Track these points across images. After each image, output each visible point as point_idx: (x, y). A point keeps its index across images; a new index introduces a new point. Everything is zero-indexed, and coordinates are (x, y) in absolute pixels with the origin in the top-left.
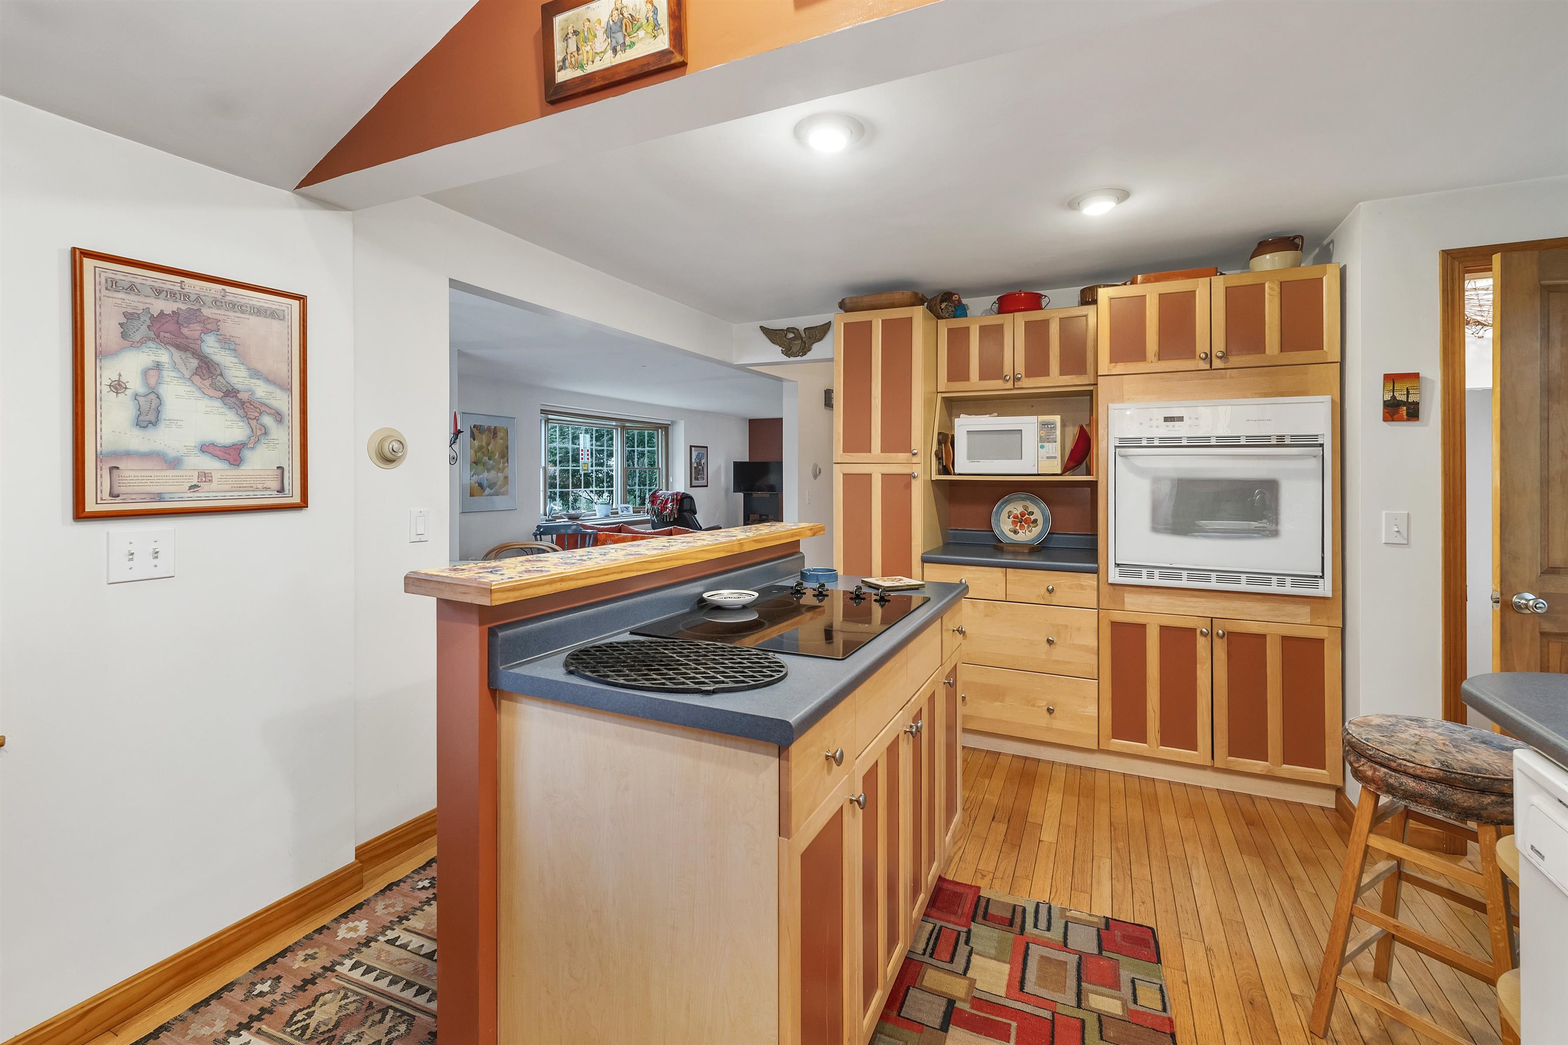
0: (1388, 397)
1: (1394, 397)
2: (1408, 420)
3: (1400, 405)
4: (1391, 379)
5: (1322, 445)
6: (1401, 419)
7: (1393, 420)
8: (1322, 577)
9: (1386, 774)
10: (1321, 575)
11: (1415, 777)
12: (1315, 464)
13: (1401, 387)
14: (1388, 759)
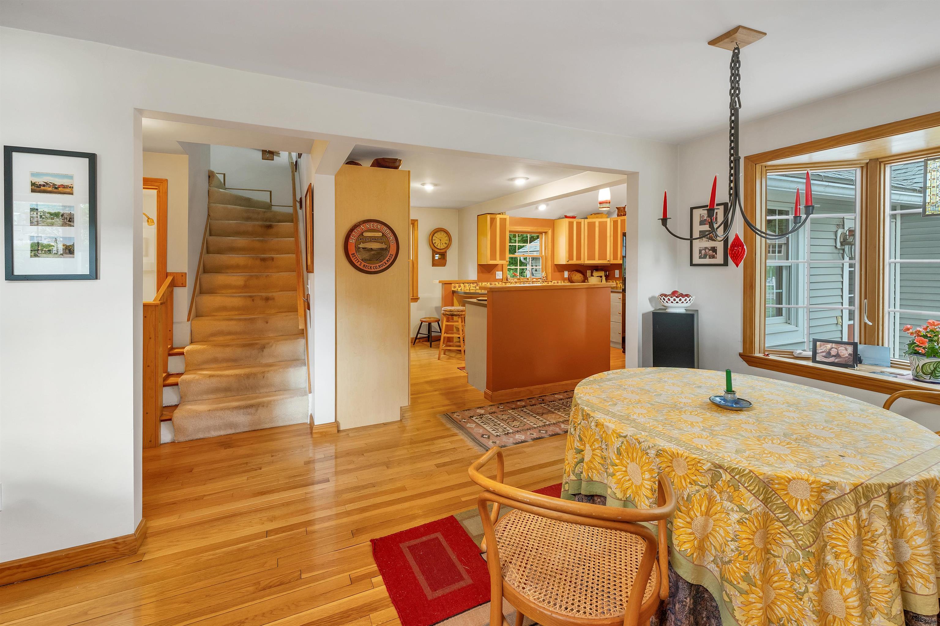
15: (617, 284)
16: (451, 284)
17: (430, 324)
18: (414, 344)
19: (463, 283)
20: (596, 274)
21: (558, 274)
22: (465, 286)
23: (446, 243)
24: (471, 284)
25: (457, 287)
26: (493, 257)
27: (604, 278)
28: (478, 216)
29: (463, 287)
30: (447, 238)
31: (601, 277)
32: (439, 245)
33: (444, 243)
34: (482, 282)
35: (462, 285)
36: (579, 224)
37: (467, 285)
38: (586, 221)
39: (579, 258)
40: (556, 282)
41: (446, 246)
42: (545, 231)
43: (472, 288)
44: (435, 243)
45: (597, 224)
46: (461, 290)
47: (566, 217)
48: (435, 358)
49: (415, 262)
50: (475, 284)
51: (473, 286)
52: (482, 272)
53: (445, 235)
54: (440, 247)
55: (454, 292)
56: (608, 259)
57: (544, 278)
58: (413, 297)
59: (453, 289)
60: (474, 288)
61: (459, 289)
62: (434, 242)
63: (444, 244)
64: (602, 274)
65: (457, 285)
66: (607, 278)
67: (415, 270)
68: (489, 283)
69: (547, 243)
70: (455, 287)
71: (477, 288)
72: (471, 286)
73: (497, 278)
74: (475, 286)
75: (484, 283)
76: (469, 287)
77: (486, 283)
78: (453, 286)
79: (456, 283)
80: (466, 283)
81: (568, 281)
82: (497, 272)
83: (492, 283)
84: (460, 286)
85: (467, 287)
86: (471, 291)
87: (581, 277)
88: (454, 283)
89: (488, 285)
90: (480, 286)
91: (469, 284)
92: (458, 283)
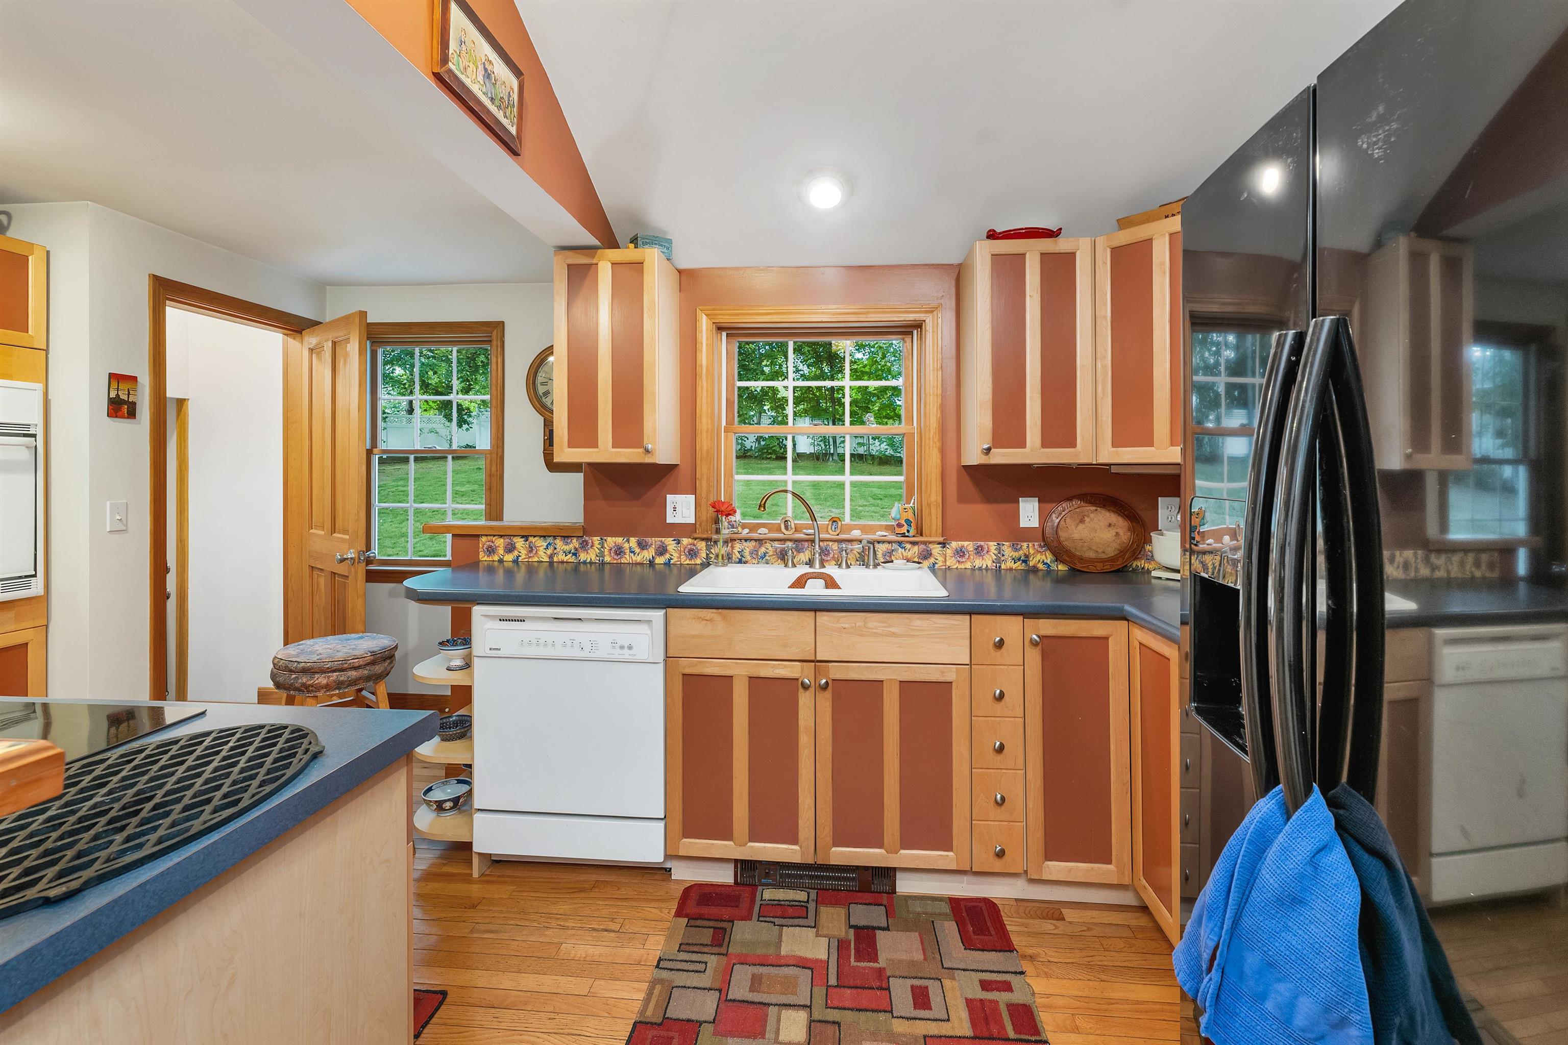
0: (113, 395)
1: (118, 395)
2: (128, 418)
3: (122, 404)
4: (115, 378)
5: (34, 436)
6: (122, 417)
7: (116, 417)
8: (35, 576)
9: (337, 676)
10: (34, 573)
11: (355, 668)
12: (27, 455)
13: (124, 386)
14: (342, 664)
16: (478, 536)
19: (526, 537)
21: (980, 512)
22: (531, 549)
24: (559, 543)
25: (501, 551)
29: (524, 552)
34: (604, 533)
35: (519, 543)
37: (541, 543)
40: (969, 545)
43: (562, 557)
46: (516, 562)
50: (575, 543)
51: (567, 548)
52: (607, 496)
57: (900, 525)
59: (483, 557)
61: (509, 558)
65: (500, 542)
68: (633, 541)
70: (491, 550)
71: (583, 557)
72: (555, 549)
73: (670, 519)
74: (576, 549)
75: (611, 541)
76: (549, 552)
77: (620, 540)
78: (485, 546)
79: (494, 536)
80: (535, 536)
81: (1040, 546)
82: (669, 497)
83: (649, 540)
84: (510, 548)
85: (541, 552)
86: (558, 568)
87: (1113, 532)
88: (487, 535)
89: (630, 548)
90: (597, 550)
91: (550, 540)
92: (501, 536)
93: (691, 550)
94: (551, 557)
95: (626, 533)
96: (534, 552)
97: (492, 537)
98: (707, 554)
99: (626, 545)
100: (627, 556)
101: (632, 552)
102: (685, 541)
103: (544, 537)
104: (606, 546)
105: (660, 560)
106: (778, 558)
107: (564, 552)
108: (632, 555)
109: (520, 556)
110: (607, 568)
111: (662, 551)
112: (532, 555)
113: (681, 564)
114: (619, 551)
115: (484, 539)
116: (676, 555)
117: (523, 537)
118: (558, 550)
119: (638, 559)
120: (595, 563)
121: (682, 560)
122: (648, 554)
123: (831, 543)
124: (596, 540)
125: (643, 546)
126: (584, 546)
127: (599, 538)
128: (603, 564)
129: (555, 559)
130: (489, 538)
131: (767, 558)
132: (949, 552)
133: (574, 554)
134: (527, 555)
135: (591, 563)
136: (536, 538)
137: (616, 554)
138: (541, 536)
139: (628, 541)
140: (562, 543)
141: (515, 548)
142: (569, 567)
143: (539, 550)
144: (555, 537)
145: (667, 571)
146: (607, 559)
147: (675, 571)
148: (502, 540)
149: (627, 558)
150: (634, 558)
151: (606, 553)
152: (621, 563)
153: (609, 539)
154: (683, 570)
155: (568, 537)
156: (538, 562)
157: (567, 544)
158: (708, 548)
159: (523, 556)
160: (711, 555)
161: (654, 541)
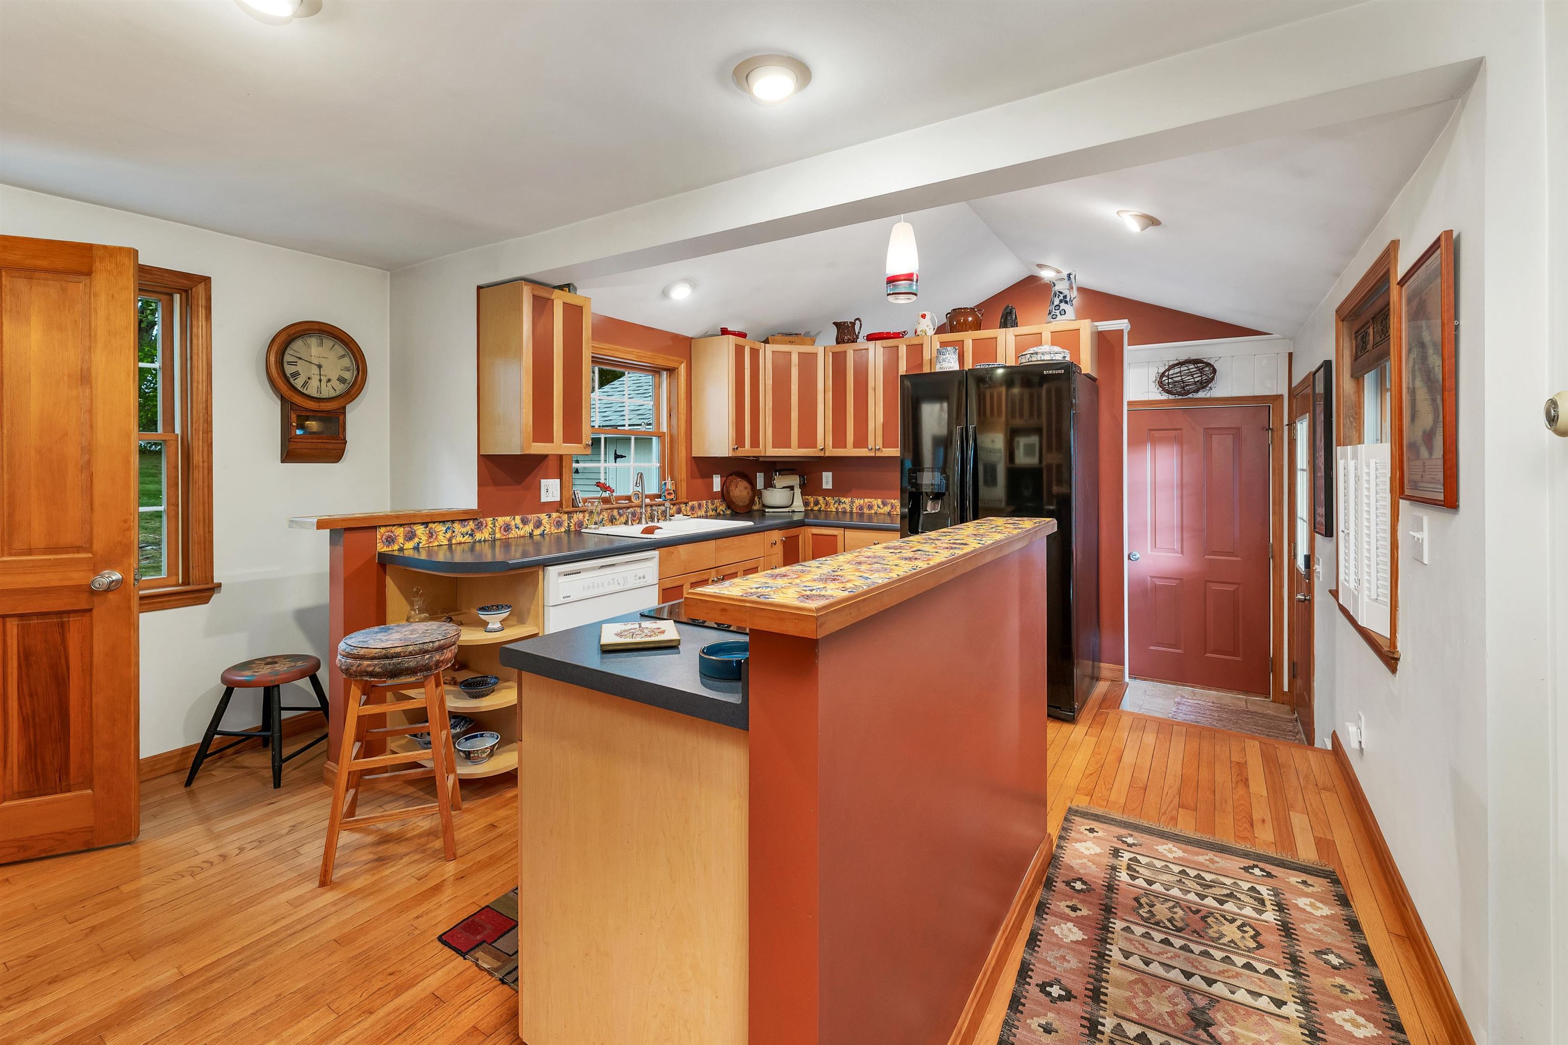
15: (827, 504)
16: (375, 528)
17: (270, 693)
18: (188, 783)
19: (426, 524)
20: (781, 481)
21: (700, 484)
22: (431, 535)
23: (342, 380)
24: (457, 526)
25: (401, 540)
26: (542, 430)
27: (798, 491)
28: (479, 288)
29: (424, 538)
30: (346, 362)
31: (792, 488)
32: (314, 383)
33: (334, 378)
34: (495, 514)
35: (420, 530)
36: (755, 353)
37: (441, 528)
38: (770, 348)
39: (755, 443)
40: (696, 504)
41: (340, 388)
42: (671, 365)
43: (460, 539)
44: (296, 375)
45: (795, 359)
46: (416, 548)
47: (725, 332)
48: (303, 878)
49: (197, 446)
50: (471, 524)
51: (464, 530)
52: (496, 483)
53: (340, 350)
54: (319, 389)
55: (385, 561)
56: (820, 445)
57: (670, 494)
58: (186, 582)
59: (381, 548)
60: (467, 539)
61: (410, 545)
62: (289, 370)
63: (335, 383)
64: (794, 480)
65: (400, 532)
66: (806, 489)
67: (198, 476)
68: (518, 518)
69: (674, 398)
70: (390, 540)
71: (478, 536)
72: (454, 532)
73: (544, 499)
74: (472, 530)
75: (501, 520)
76: (448, 535)
77: (507, 519)
78: (384, 537)
79: (394, 525)
80: (434, 523)
81: (721, 502)
82: (543, 482)
83: (529, 517)
84: (411, 536)
85: (441, 537)
86: (456, 550)
87: (747, 490)
88: (385, 526)
89: (516, 525)
90: (490, 529)
91: (448, 525)
92: (401, 525)
93: (558, 522)
94: (450, 540)
95: (512, 513)
96: (434, 537)
97: (391, 528)
98: (568, 524)
99: (513, 523)
100: (513, 532)
101: (517, 528)
102: (554, 515)
103: (443, 522)
104: (497, 525)
105: (537, 532)
106: (610, 521)
107: (462, 534)
108: (517, 530)
109: (420, 542)
110: (498, 543)
111: (538, 524)
112: (432, 540)
113: (551, 533)
114: (507, 528)
115: (383, 530)
116: (548, 526)
117: (423, 524)
118: (456, 533)
119: (521, 533)
120: (488, 540)
121: (552, 530)
122: (528, 528)
123: (637, 508)
124: (490, 520)
125: (525, 522)
126: (479, 526)
127: (491, 519)
128: (494, 540)
129: (454, 541)
130: (388, 528)
131: (604, 522)
132: (688, 508)
133: (471, 535)
134: (428, 540)
135: (485, 541)
136: (436, 524)
137: (505, 531)
138: (440, 522)
139: (514, 518)
140: (460, 526)
141: (415, 535)
142: (466, 547)
143: (439, 535)
144: (453, 521)
145: (542, 540)
146: (498, 536)
147: (547, 538)
148: (402, 529)
149: (514, 533)
150: (519, 533)
151: (497, 531)
152: (509, 538)
153: (500, 519)
154: (552, 538)
155: (465, 520)
156: (438, 546)
157: (464, 526)
158: (569, 518)
159: (424, 542)
160: (571, 524)
161: (533, 517)
